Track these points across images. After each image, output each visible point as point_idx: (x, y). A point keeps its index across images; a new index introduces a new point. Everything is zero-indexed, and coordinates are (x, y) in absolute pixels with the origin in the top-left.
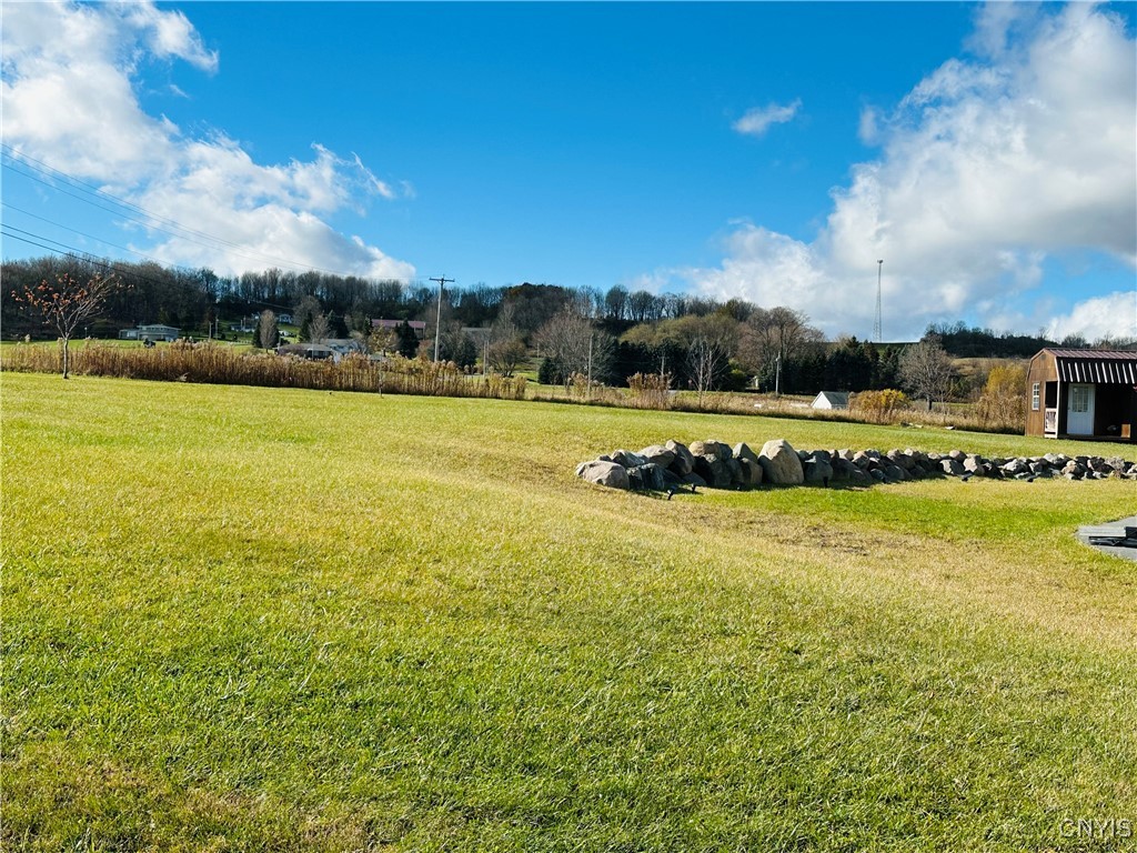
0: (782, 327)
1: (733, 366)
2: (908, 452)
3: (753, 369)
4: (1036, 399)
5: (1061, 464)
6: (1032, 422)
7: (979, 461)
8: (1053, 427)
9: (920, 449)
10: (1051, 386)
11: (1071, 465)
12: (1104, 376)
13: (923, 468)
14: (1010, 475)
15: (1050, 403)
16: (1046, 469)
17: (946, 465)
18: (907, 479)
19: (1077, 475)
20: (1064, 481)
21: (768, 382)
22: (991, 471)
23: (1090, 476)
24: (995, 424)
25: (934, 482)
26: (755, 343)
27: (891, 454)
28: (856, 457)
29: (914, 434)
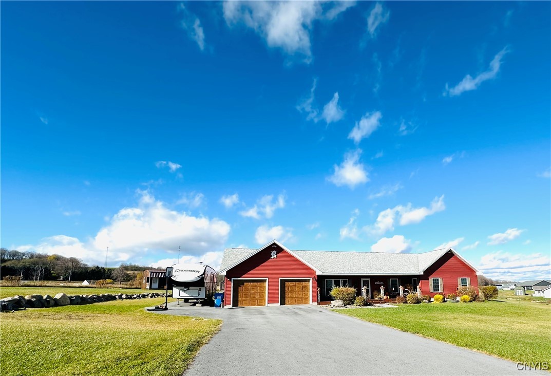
0: (73, 262)
1: (53, 273)
2: (106, 294)
3: (60, 274)
4: (144, 280)
5: (148, 295)
6: (144, 286)
7: (127, 295)
8: (148, 287)
9: (110, 294)
10: (148, 278)
11: (150, 295)
12: (161, 276)
13: (111, 298)
14: (135, 298)
15: (148, 282)
16: (144, 296)
17: (117, 297)
18: (105, 301)
19: (151, 297)
20: (148, 299)
21: (66, 278)
22: (130, 297)
23: (155, 297)
24: (134, 287)
25: (113, 301)
26: (62, 267)
27: (101, 295)
28: (89, 296)
29: (110, 290)
